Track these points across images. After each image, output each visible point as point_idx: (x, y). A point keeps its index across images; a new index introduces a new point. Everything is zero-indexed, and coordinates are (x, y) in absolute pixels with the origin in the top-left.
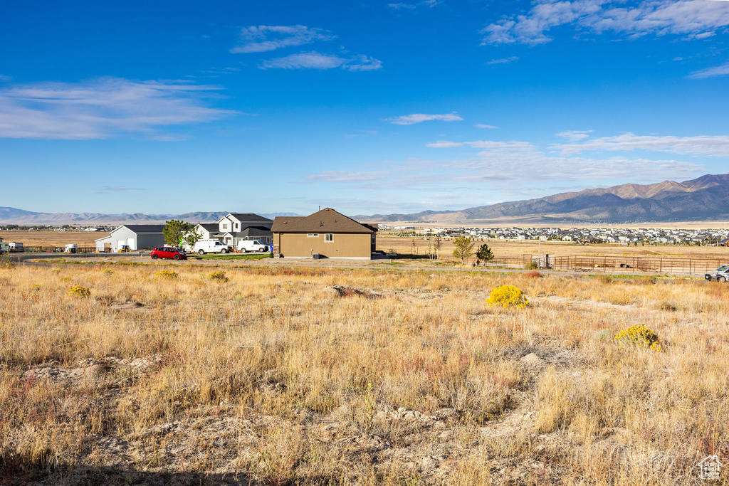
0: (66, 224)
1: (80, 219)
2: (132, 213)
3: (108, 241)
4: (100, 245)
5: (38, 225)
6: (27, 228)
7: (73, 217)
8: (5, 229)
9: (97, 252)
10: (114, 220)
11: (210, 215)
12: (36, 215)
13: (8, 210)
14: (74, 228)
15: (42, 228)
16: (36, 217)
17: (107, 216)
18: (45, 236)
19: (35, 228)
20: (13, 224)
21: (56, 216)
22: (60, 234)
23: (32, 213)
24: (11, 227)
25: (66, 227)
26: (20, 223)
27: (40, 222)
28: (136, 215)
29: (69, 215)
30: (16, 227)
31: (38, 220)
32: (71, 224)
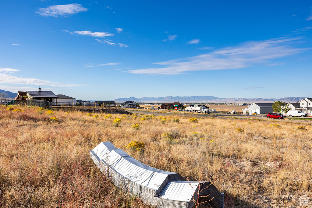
0: (231, 103)
1: (237, 101)
2: (258, 98)
3: (248, 109)
4: (244, 111)
5: (221, 103)
6: (217, 104)
7: (234, 100)
8: (210, 104)
9: (243, 114)
10: (250, 101)
11: (294, 99)
12: (221, 99)
13: (211, 97)
14: (234, 104)
15: (223, 104)
16: (221, 100)
17: (247, 99)
18: (223, 107)
19: (220, 104)
20: (213, 102)
21: (228, 99)
22: (229, 106)
23: (219, 98)
24: (212, 104)
25: (231, 104)
26: (215, 102)
27: (222, 101)
28: (259, 99)
29: (232, 99)
30: (213, 103)
31: (221, 101)
32: (233, 102)
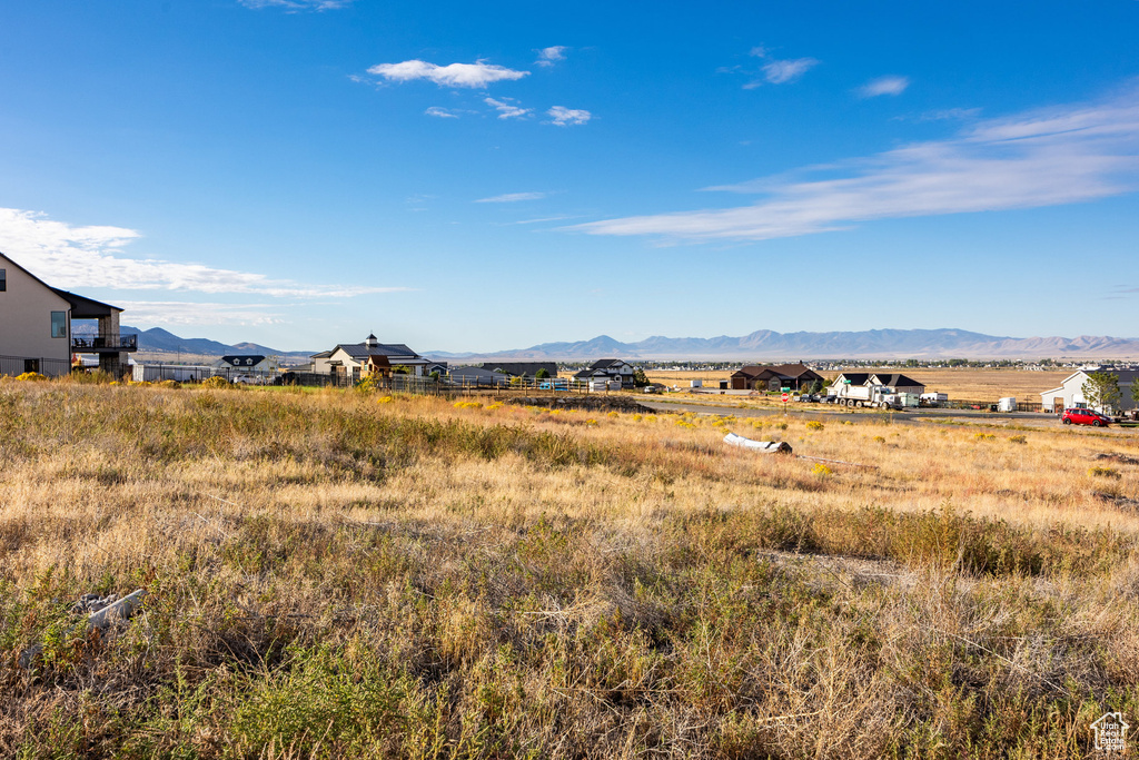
0: (1046, 358)
1: (1074, 348)
3: (1058, 394)
4: (1048, 401)
5: (999, 358)
6: (981, 365)
7: (1061, 344)
8: (946, 365)
9: (1042, 412)
12: (999, 341)
13: (953, 334)
14: (1060, 365)
15: (1005, 364)
16: (998, 345)
17: (1124, 342)
18: (1005, 379)
19: (994, 364)
20: (962, 357)
21: (1031, 343)
22: (1031, 376)
23: (992, 338)
24: (957, 363)
25: (1044, 362)
26: (971, 356)
27: (1004, 353)
29: (1054, 340)
30: (963, 363)
31: (1001, 349)
32: (1056, 357)
